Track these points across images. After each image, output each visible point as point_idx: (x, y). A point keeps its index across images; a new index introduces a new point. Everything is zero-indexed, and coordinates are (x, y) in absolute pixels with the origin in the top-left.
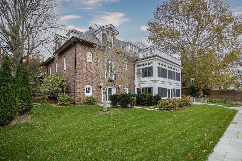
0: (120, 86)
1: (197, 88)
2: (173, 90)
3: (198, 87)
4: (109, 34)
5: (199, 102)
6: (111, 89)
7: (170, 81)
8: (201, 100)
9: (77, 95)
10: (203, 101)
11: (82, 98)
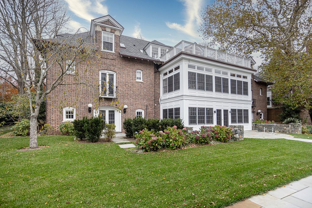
0: (126, 106)
1: (294, 107)
2: (229, 110)
3: (297, 106)
4: (105, 31)
5: (284, 132)
6: (113, 111)
7: (222, 95)
8: (288, 129)
9: (49, 121)
10: (290, 131)
11: (57, 126)
